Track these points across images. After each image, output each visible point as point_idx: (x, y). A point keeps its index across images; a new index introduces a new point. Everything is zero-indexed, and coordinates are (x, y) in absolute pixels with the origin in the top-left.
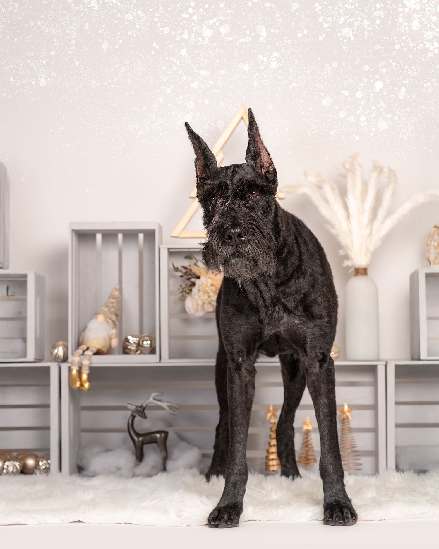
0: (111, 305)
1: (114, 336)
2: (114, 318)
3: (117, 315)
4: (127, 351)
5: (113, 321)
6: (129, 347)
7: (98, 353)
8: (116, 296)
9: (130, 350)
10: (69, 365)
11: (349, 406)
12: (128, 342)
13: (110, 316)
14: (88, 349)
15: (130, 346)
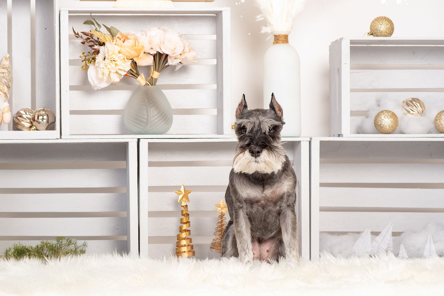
1: (6, 110)
2: (6, 90)
4: (20, 127)
5: (5, 94)
6: (23, 123)
8: (7, 66)
12: (21, 117)
15: (23, 121)
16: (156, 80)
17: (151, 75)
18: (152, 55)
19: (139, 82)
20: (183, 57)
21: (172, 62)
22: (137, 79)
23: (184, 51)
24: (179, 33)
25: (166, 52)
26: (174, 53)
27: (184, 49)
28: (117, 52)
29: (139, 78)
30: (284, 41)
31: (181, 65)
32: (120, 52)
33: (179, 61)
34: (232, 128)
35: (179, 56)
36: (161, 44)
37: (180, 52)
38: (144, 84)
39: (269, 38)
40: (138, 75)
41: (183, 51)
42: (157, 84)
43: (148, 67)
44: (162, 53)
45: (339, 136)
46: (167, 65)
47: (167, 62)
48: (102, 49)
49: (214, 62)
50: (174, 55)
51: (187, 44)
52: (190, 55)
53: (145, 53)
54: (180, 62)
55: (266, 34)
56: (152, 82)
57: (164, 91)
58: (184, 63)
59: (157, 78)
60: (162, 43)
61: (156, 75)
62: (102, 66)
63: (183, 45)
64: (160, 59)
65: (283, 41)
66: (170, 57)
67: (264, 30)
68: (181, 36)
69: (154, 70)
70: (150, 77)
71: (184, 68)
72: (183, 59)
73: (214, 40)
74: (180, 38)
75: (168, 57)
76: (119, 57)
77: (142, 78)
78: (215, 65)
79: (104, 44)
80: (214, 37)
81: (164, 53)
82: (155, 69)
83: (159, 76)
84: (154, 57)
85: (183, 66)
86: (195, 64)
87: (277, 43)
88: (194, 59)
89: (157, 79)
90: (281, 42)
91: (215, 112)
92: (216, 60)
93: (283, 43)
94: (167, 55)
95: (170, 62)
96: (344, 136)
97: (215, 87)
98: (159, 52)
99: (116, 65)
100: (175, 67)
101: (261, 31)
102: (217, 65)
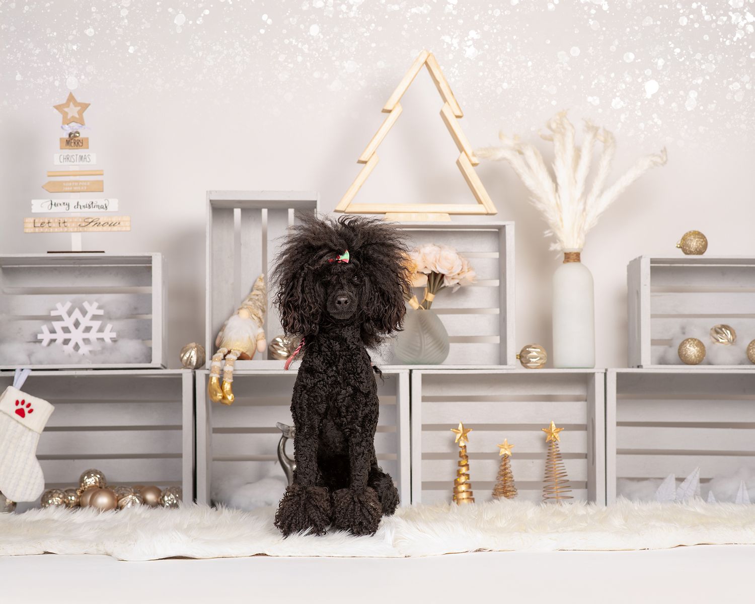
0: (257, 298)
1: (261, 337)
2: (260, 314)
4: (275, 356)
5: (259, 318)
6: (279, 352)
7: (242, 357)
8: (261, 287)
9: (280, 355)
10: (207, 372)
12: (278, 345)
13: (255, 310)
14: (229, 352)
15: (279, 349)
16: (431, 303)
17: (425, 298)
18: (426, 274)
19: (411, 305)
20: (461, 277)
21: (449, 283)
22: (409, 302)
23: (463, 270)
24: (457, 250)
25: (442, 272)
26: (451, 273)
27: (462, 268)
29: (411, 301)
30: (576, 259)
31: (459, 287)
33: (456, 281)
34: (517, 358)
35: (457, 276)
36: (436, 262)
37: (458, 271)
38: (417, 308)
39: (558, 256)
40: (411, 298)
41: (461, 270)
42: (431, 308)
43: (421, 289)
44: (438, 273)
45: (638, 367)
46: (443, 286)
47: (443, 282)
49: (496, 283)
50: (452, 275)
51: (466, 262)
52: (469, 275)
53: (418, 272)
54: (458, 283)
55: (555, 252)
56: (426, 305)
57: (440, 316)
58: (463, 284)
59: (431, 301)
60: (437, 261)
61: (430, 297)
63: (461, 264)
64: (435, 279)
65: (574, 259)
66: (447, 277)
67: (554, 247)
68: (458, 254)
69: (428, 292)
70: (424, 300)
71: (462, 290)
72: (461, 279)
73: (496, 259)
74: (458, 256)
75: (445, 277)
77: (415, 301)
78: (497, 287)
80: (497, 255)
81: (440, 273)
82: (430, 291)
83: (434, 298)
84: (428, 277)
85: (460, 288)
86: (474, 285)
87: (568, 261)
88: (473, 280)
89: (431, 302)
90: (571, 261)
91: (497, 340)
92: (498, 281)
93: (574, 261)
94: (443, 275)
95: (447, 283)
96: (644, 367)
97: (497, 311)
98: (434, 272)
100: (451, 288)
101: (549, 248)
102: (500, 287)
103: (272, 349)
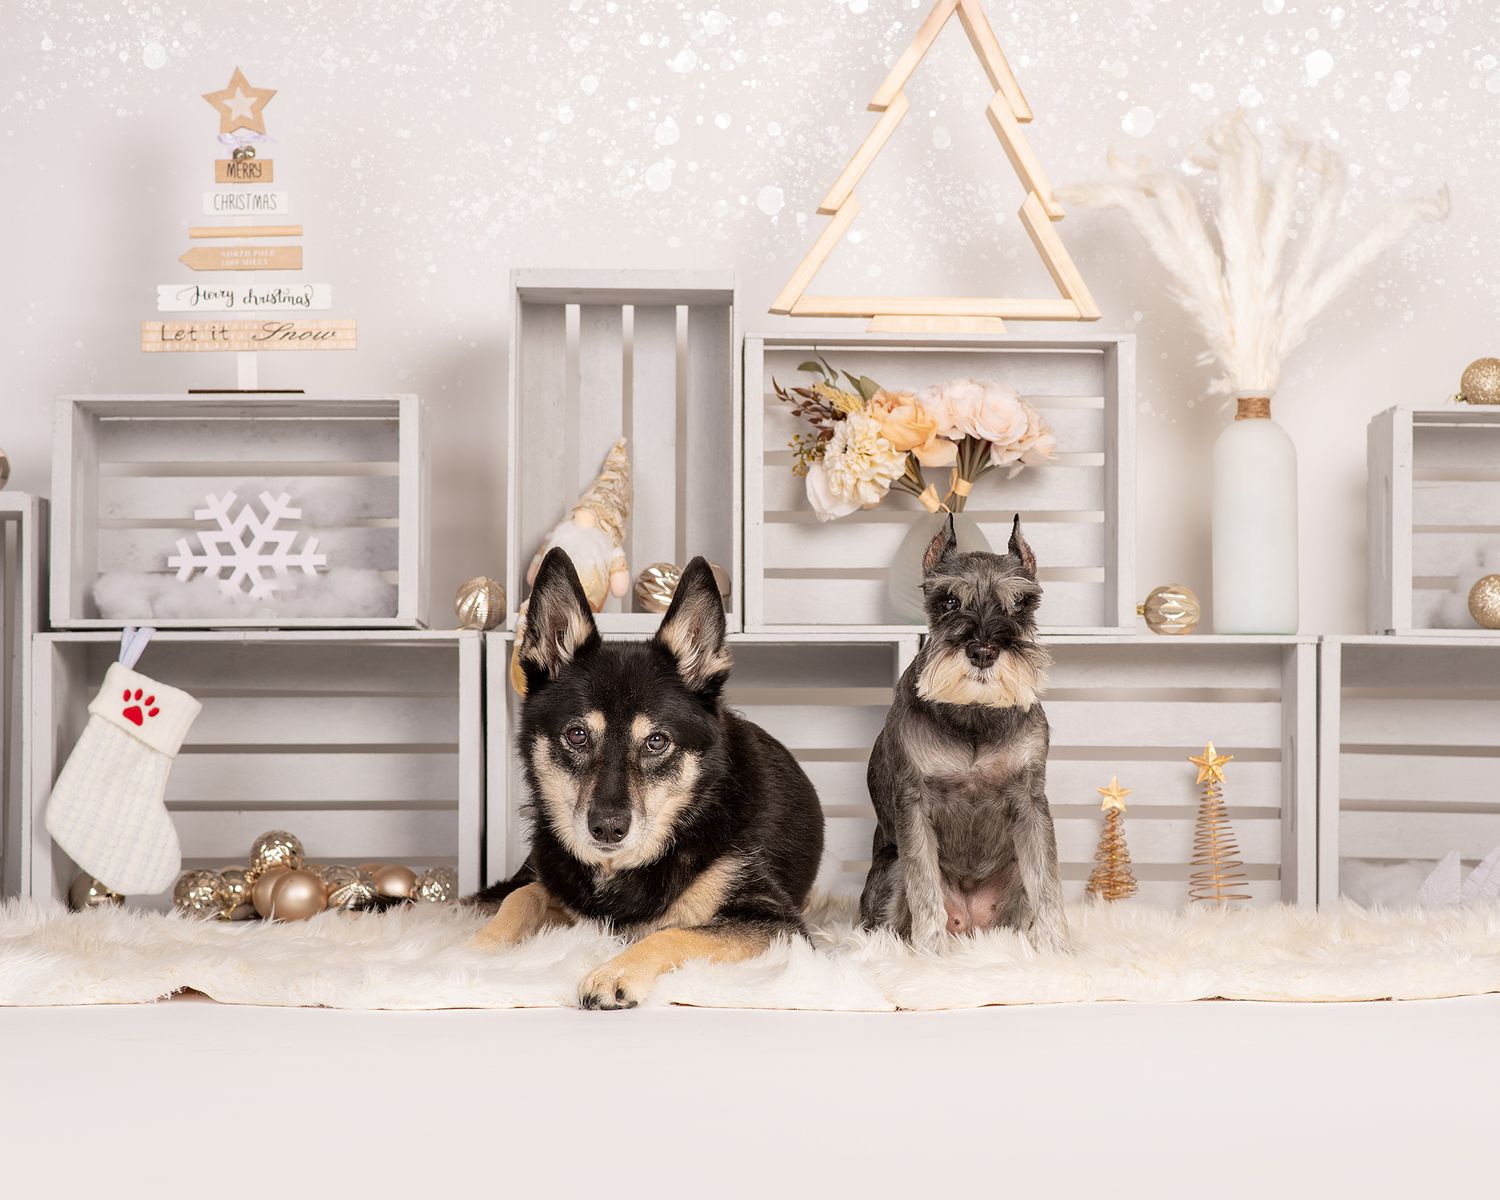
0: (611, 486)
1: (618, 566)
2: (618, 519)
3: (624, 514)
4: (648, 605)
5: (616, 528)
6: (656, 596)
8: (620, 465)
9: (657, 603)
11: (1218, 750)
12: (652, 581)
13: (608, 512)
15: (656, 592)
16: (964, 499)
17: (953, 489)
18: (954, 441)
19: (924, 504)
20: (1026, 446)
21: (1002, 459)
22: (921, 497)
23: (1029, 434)
24: (1018, 393)
25: (988, 436)
26: (1004, 439)
27: (1028, 430)
28: (873, 434)
29: (925, 495)
30: (1261, 412)
31: (1022, 467)
32: (880, 436)
33: (1016, 456)
34: (1139, 613)
35: (1017, 446)
36: (974, 416)
37: (1019, 436)
38: (937, 509)
39: (1225, 405)
40: (923, 488)
41: (1026, 433)
42: (965, 509)
43: (945, 471)
44: (978, 438)
45: (1387, 632)
46: (988, 465)
47: (989, 458)
48: (839, 426)
49: (1099, 459)
50: (1006, 443)
51: (1036, 418)
52: (1042, 444)
53: (938, 437)
54: (1019, 460)
55: (1219, 397)
56: (955, 503)
57: (982, 527)
58: (1029, 462)
59: (964, 495)
60: (978, 415)
61: (963, 487)
62: (838, 466)
63: (1026, 421)
64: (973, 451)
65: (1257, 412)
66: (996, 447)
67: (1216, 387)
68: (1021, 400)
69: (959, 477)
70: (950, 494)
71: (1027, 474)
72: (1025, 452)
73: (1098, 410)
74: (1019, 405)
75: (992, 447)
76: (879, 447)
77: (931, 495)
78: (1100, 467)
79: (843, 416)
80: (1100, 402)
81: (982, 439)
82: (962, 475)
83: (971, 491)
84: (959, 446)
85: (1025, 468)
86: (1054, 463)
87: (1245, 416)
88: (1051, 454)
89: (966, 498)
90: (1252, 415)
91: (1100, 575)
92: (1102, 455)
93: (1258, 417)
94: (989, 444)
95: (997, 459)
96: (1397, 633)
97: (1100, 517)
98: (971, 437)
99: (872, 463)
100: (1006, 470)
101: (1206, 390)
102: (1105, 468)
103: (642, 591)
